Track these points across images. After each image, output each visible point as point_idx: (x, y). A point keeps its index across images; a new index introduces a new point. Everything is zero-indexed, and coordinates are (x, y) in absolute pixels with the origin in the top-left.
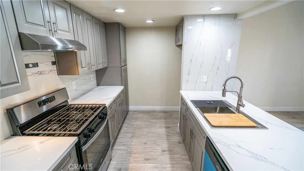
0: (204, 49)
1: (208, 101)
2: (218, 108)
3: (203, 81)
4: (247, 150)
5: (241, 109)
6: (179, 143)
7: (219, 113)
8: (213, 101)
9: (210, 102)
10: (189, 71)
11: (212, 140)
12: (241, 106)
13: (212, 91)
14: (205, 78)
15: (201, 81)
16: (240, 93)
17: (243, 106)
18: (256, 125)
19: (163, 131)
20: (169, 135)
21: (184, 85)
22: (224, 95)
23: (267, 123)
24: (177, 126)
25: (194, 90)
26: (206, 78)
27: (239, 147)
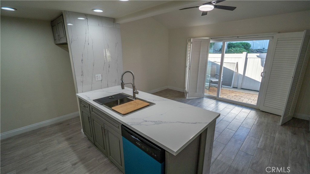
0: (92, 48)
1: (110, 96)
2: (119, 100)
3: (98, 80)
4: (151, 121)
5: (137, 96)
6: (89, 147)
7: (120, 104)
8: (114, 96)
9: (111, 97)
10: (82, 71)
11: (128, 125)
12: (136, 93)
13: (108, 87)
14: (99, 76)
15: (97, 80)
16: (133, 83)
17: (137, 93)
18: (149, 104)
19: (64, 145)
20: (74, 145)
21: (79, 88)
22: (123, 88)
23: (154, 101)
24: (81, 132)
25: (91, 90)
26: (101, 77)
27: (146, 121)
